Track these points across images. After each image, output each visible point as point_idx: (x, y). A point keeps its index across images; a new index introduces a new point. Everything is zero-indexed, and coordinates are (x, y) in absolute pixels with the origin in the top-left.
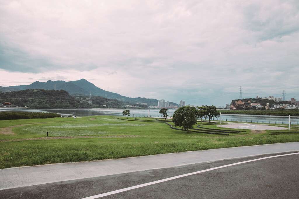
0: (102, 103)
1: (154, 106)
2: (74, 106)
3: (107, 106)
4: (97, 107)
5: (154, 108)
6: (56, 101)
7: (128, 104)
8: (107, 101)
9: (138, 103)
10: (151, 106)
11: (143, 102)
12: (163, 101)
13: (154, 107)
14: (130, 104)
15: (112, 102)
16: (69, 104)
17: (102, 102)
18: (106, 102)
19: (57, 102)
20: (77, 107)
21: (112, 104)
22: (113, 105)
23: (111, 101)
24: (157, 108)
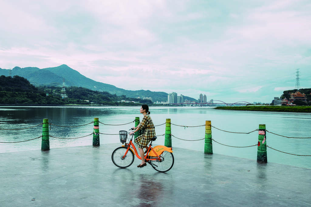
0: (84, 97)
1: (163, 101)
2: (34, 101)
3: (90, 101)
4: (73, 103)
5: (162, 105)
6: (5, 93)
7: (124, 99)
8: (92, 95)
9: (139, 98)
10: (157, 102)
11: (146, 97)
12: (175, 95)
13: (162, 103)
14: (128, 99)
15: (100, 96)
16: (27, 98)
17: (84, 95)
18: (90, 96)
19: (7, 94)
20: (39, 102)
21: (98, 99)
22: (100, 100)
23: (98, 94)
24: (167, 104)
